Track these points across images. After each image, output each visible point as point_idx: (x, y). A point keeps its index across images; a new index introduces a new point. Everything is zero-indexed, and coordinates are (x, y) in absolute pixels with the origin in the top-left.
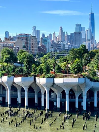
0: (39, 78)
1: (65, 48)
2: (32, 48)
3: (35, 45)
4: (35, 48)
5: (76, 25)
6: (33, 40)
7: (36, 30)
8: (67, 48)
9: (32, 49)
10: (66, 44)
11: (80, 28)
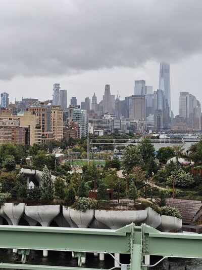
0: (69, 208)
1: (115, 127)
2: (52, 128)
3: (58, 122)
4: (58, 128)
5: (136, 82)
6: (54, 112)
7: (60, 89)
8: (119, 127)
9: (52, 131)
10: (117, 119)
11: (143, 88)
